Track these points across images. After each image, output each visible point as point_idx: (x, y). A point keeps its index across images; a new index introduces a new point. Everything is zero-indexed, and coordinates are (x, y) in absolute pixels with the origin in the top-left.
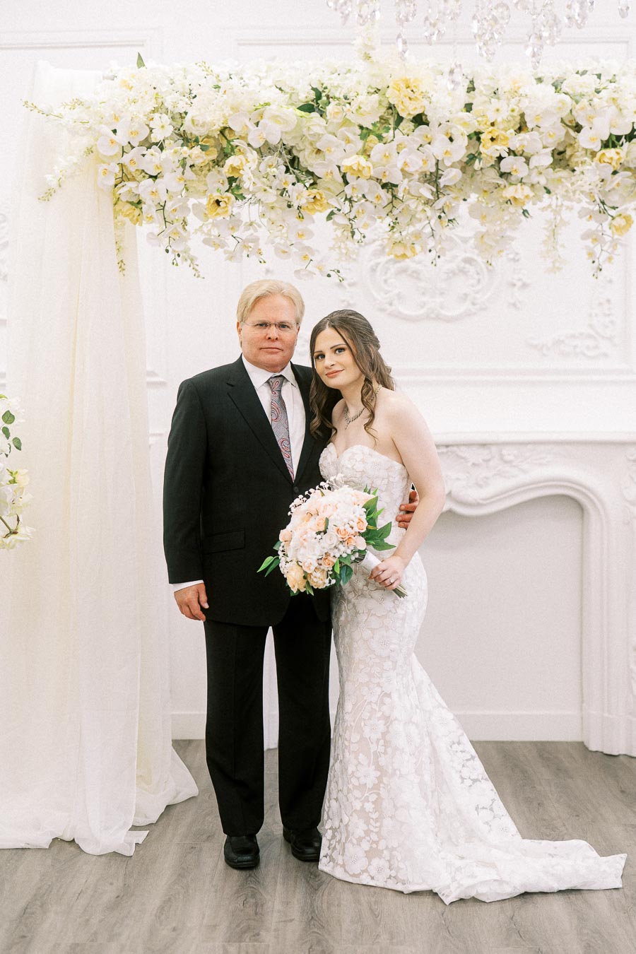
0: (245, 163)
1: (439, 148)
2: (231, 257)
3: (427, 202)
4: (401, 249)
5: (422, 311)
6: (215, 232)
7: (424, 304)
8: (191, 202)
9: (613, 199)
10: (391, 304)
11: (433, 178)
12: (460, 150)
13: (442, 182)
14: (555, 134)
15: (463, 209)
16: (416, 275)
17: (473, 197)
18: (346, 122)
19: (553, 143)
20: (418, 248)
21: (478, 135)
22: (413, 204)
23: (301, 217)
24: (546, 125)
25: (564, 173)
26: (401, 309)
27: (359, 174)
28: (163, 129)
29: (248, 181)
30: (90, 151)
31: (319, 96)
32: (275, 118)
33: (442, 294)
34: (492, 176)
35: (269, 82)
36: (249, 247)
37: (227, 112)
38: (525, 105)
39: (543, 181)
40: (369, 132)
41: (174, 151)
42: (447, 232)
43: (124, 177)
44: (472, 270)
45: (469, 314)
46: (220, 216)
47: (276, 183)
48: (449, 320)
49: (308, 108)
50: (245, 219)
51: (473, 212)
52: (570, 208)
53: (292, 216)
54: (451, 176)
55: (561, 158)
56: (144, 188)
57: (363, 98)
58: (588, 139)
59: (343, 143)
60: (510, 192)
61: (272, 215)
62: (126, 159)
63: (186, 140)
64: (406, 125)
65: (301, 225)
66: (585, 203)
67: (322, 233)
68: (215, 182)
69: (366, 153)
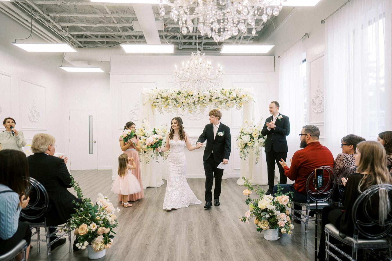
0: (170, 101)
1: (194, 99)
2: (168, 112)
3: (193, 106)
4: (190, 111)
5: (194, 119)
6: (166, 109)
7: (194, 118)
8: (163, 105)
9: (217, 105)
10: (190, 118)
11: (194, 103)
12: (197, 99)
13: (195, 103)
14: (210, 98)
15: (198, 107)
16: (193, 114)
17: (199, 105)
18: (183, 96)
19: (209, 98)
20: (192, 111)
21: (200, 97)
22: (191, 106)
23: (177, 108)
24: (208, 96)
25: (211, 102)
26: (192, 119)
27: (184, 102)
28: (159, 97)
29: (170, 103)
30: (150, 99)
31: (179, 92)
32: (174, 95)
33: (197, 116)
34: (202, 103)
35: (173, 90)
36: (170, 111)
37: (168, 95)
38: (205, 94)
39: (208, 103)
40: (186, 97)
41: (161, 100)
42: (196, 109)
43: (154, 102)
44: (201, 113)
45: (200, 119)
46: (167, 107)
47: (174, 104)
48: (198, 120)
49: (178, 94)
50: (170, 108)
51: (199, 107)
52: (212, 106)
53: (176, 107)
54: (196, 103)
55: (210, 100)
56: (157, 104)
57: (185, 93)
58: (213, 98)
59: (182, 98)
60: (204, 105)
61: (173, 107)
62: (154, 100)
63: (162, 98)
64: (191, 96)
65: (177, 109)
66: (213, 106)
67: (180, 109)
68: (166, 103)
69: (185, 100)
